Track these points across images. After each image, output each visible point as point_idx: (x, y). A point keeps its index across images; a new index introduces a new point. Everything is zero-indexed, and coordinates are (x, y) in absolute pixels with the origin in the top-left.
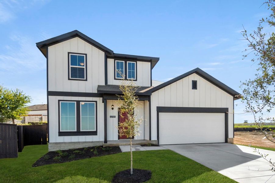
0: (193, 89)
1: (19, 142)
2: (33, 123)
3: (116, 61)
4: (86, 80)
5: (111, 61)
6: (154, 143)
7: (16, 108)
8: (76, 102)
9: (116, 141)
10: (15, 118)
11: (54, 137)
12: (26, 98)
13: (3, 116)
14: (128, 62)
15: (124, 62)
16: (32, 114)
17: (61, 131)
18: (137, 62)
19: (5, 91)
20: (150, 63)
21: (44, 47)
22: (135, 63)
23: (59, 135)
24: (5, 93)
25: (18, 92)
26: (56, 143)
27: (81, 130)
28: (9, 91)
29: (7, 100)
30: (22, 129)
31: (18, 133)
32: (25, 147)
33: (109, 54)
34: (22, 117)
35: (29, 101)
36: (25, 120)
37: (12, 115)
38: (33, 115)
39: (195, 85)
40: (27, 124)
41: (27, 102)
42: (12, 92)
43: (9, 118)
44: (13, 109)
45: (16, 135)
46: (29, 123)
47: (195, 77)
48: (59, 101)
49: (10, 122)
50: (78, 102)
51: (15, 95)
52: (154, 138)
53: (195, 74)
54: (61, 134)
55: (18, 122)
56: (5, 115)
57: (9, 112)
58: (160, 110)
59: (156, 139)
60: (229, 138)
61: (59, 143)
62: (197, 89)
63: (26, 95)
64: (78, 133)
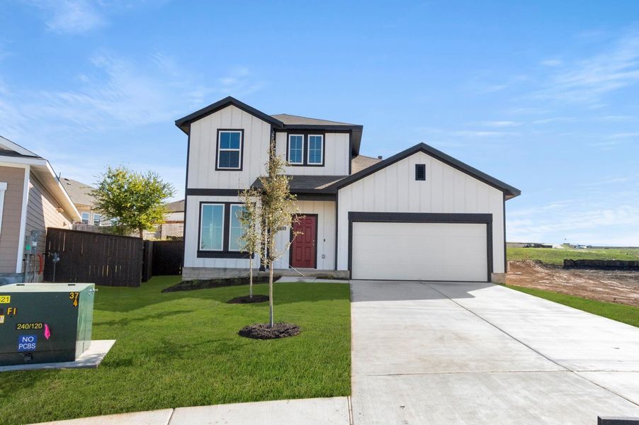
0: (416, 179)
1: (144, 267)
2: (174, 238)
3: (290, 135)
4: (241, 170)
5: (282, 137)
6: (342, 275)
7: (146, 207)
8: (224, 205)
9: (286, 270)
10: (145, 228)
11: (191, 260)
12: (164, 187)
13: (125, 224)
14: (309, 136)
15: (303, 136)
16: (176, 220)
17: (200, 249)
18: (326, 134)
19: (131, 177)
20: (347, 135)
21: (185, 124)
22: (322, 136)
23: (198, 256)
24: (130, 181)
25: (152, 177)
26: (194, 269)
27: (230, 250)
28: (136, 176)
29: (132, 193)
30: (151, 246)
31: (145, 251)
32: (153, 277)
33: (277, 127)
34: (156, 226)
35: (170, 194)
36: (161, 232)
37: (139, 223)
38: (177, 222)
39: (420, 173)
40: (164, 239)
41: (165, 196)
42: (141, 178)
43: (134, 227)
44: (141, 210)
45: (141, 253)
46: (168, 237)
47: (421, 158)
48: (201, 203)
49: (135, 234)
50: (228, 204)
51: (147, 184)
52: (343, 265)
53: (421, 152)
54: (201, 254)
55: (148, 236)
56: (128, 222)
57: (134, 215)
58: (354, 217)
59: (346, 269)
60: (495, 274)
61: (198, 269)
62: (425, 180)
63: (164, 182)
64: (226, 254)
